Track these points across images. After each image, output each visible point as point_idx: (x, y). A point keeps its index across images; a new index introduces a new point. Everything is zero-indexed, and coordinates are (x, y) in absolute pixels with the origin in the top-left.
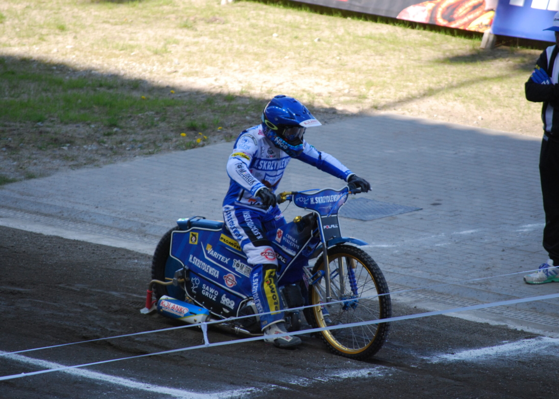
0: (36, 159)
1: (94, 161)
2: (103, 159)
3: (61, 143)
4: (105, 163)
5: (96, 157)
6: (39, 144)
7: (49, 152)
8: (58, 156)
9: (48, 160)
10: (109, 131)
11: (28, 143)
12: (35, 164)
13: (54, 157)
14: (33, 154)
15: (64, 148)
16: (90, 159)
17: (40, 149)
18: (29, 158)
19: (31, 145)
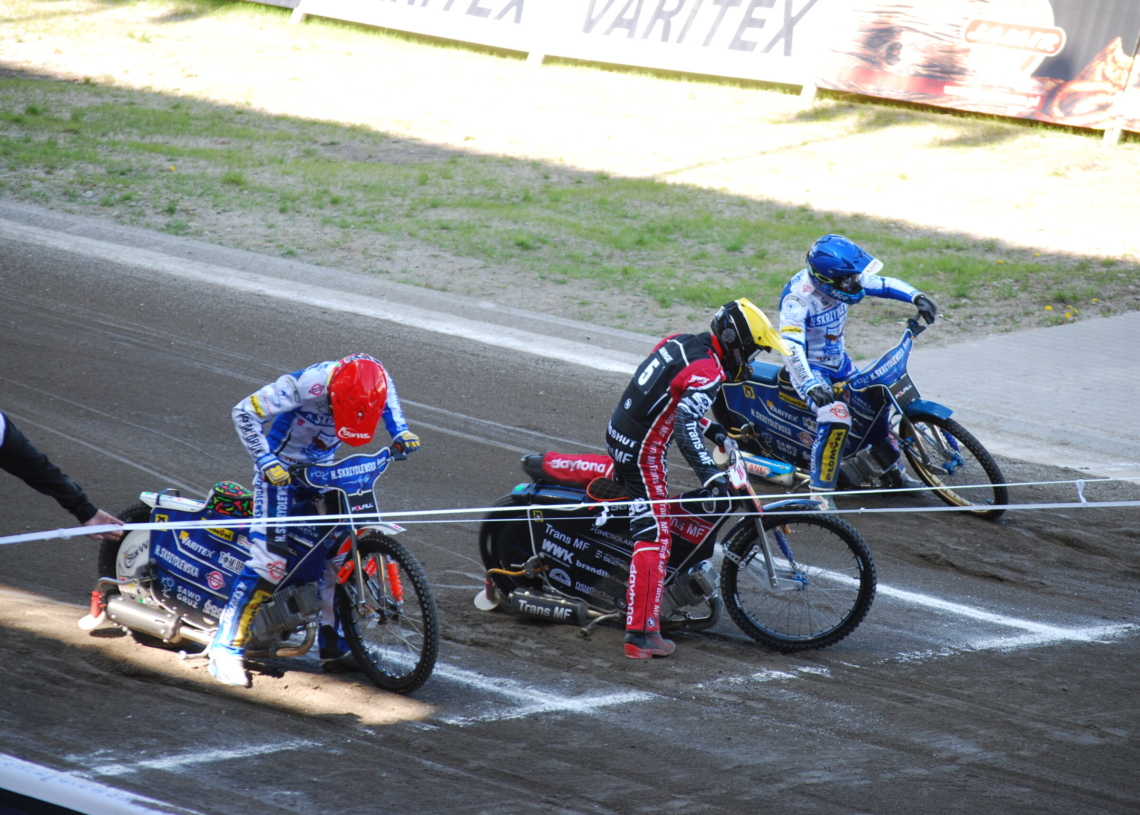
0: (867, 336)
1: (937, 339)
2: (948, 337)
3: (898, 317)
4: (950, 342)
5: (940, 335)
6: (871, 318)
7: (883, 327)
8: (893, 333)
9: (881, 338)
10: (957, 302)
11: (858, 317)
12: (865, 343)
13: (889, 335)
14: (863, 330)
15: (901, 323)
16: (932, 337)
17: (872, 324)
18: (859, 335)
19: (861, 319)
